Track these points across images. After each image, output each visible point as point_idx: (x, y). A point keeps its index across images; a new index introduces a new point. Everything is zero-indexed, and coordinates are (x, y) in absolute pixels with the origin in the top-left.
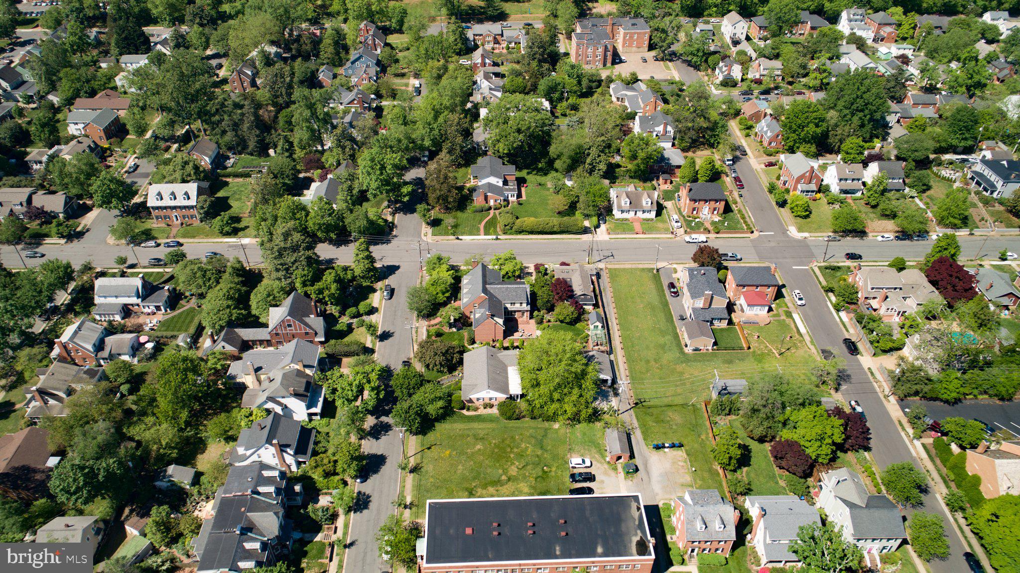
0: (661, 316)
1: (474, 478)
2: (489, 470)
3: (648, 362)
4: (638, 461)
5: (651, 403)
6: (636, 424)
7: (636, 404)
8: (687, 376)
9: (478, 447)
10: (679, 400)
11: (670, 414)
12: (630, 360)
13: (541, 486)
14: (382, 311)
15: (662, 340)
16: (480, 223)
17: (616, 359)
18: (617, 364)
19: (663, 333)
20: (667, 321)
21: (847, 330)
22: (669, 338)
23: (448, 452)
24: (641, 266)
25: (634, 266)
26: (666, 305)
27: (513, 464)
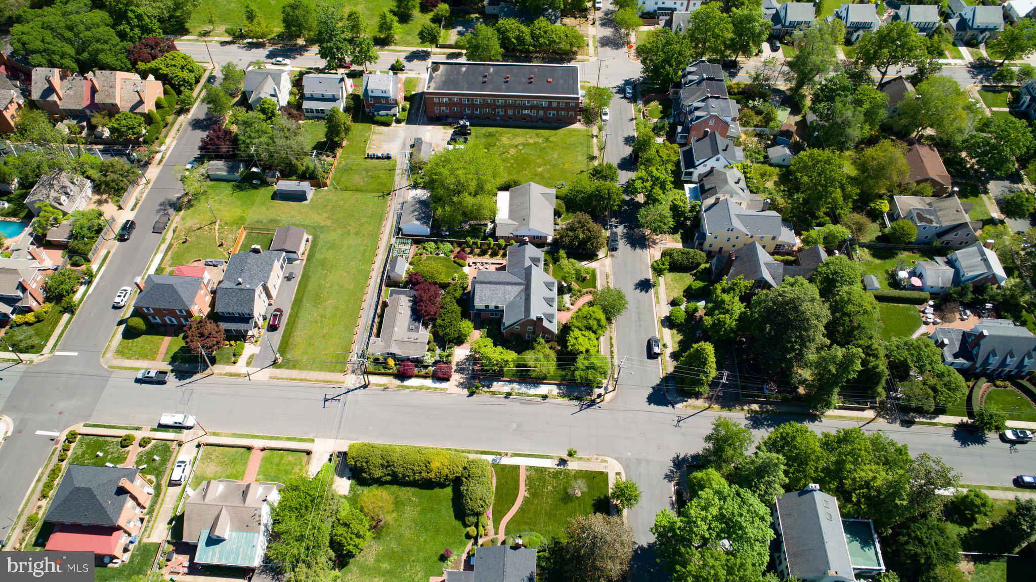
0: (311, 286)
1: (544, 148)
2: (533, 153)
3: (357, 233)
4: (408, 151)
5: (374, 194)
6: (397, 178)
7: (389, 194)
8: (325, 215)
9: (540, 170)
10: (347, 194)
11: (362, 183)
12: (375, 238)
13: (492, 140)
14: (657, 324)
15: (330, 255)
16: (526, 500)
17: (390, 238)
18: (391, 232)
19: (323, 263)
20: (309, 277)
21: (108, 253)
22: (318, 256)
23: (566, 166)
24: (294, 373)
25: (305, 374)
26: (298, 303)
27: (512, 156)
